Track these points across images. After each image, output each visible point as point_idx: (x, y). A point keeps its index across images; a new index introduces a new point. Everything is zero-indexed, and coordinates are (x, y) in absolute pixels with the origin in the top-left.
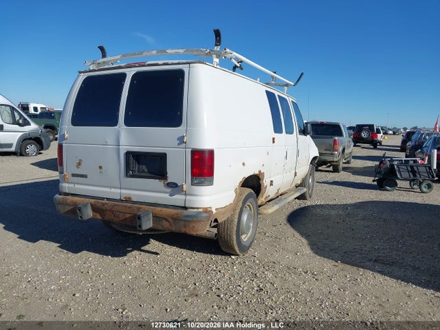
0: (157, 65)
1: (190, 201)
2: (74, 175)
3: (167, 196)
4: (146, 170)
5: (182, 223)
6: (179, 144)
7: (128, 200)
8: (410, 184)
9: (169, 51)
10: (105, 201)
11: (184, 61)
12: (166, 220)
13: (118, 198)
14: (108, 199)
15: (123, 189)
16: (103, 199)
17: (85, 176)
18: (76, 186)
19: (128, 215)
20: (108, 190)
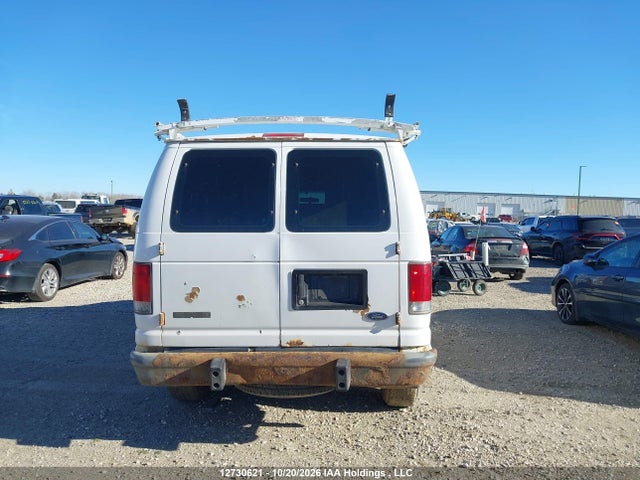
0: (331, 140)
1: (407, 337)
2: (176, 315)
3: (367, 333)
4: (324, 297)
5: (402, 373)
6: (388, 256)
7: (297, 346)
8: (458, 286)
9: (327, 120)
10: (250, 352)
11: (377, 138)
12: (375, 370)
13: (277, 344)
14: (254, 349)
15: (286, 328)
16: (245, 349)
17: (207, 315)
18: (183, 333)
19: (304, 371)
20: (256, 333)
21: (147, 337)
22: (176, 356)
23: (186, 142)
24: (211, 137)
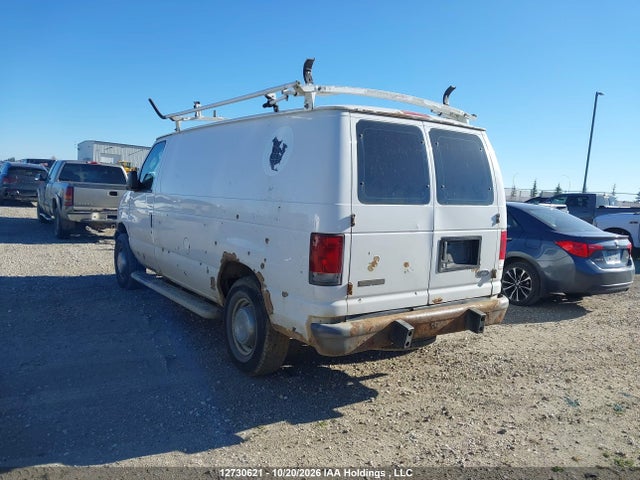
1: (495, 287)
2: (360, 284)
3: (476, 287)
6: (493, 225)
7: (437, 303)
13: (426, 302)
14: (411, 309)
15: (432, 289)
17: (381, 282)
18: (364, 301)
19: (448, 322)
20: (412, 295)
21: (335, 307)
22: (361, 323)
23: (356, 111)
24: (375, 109)
